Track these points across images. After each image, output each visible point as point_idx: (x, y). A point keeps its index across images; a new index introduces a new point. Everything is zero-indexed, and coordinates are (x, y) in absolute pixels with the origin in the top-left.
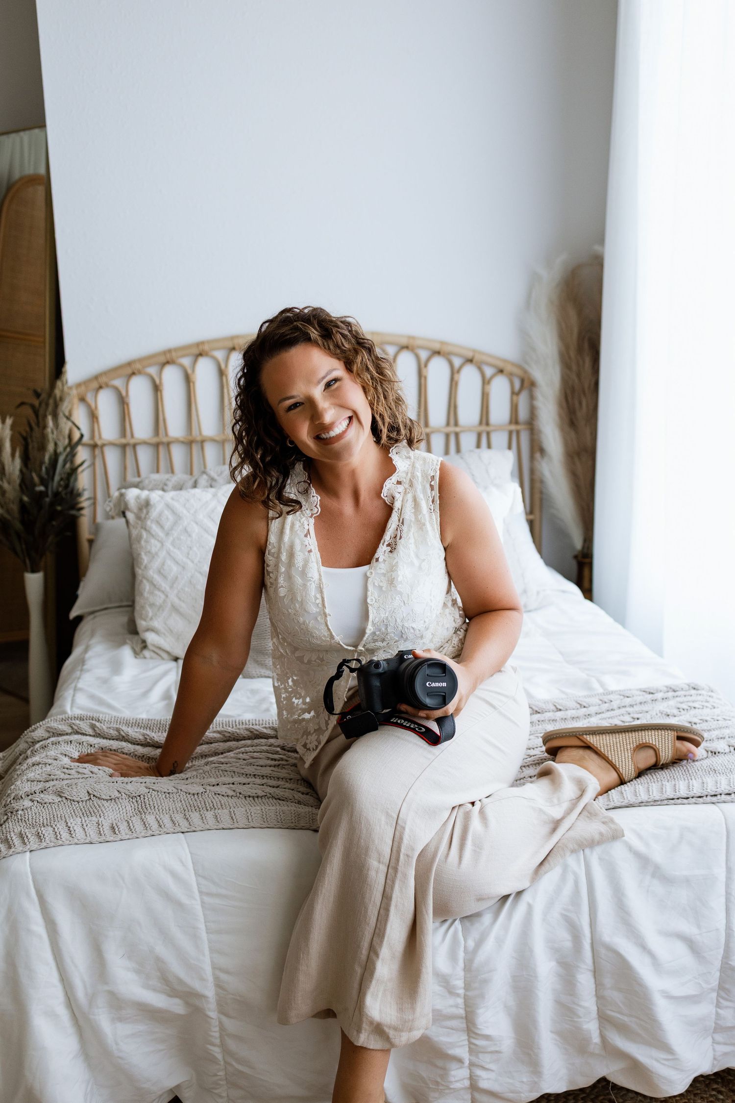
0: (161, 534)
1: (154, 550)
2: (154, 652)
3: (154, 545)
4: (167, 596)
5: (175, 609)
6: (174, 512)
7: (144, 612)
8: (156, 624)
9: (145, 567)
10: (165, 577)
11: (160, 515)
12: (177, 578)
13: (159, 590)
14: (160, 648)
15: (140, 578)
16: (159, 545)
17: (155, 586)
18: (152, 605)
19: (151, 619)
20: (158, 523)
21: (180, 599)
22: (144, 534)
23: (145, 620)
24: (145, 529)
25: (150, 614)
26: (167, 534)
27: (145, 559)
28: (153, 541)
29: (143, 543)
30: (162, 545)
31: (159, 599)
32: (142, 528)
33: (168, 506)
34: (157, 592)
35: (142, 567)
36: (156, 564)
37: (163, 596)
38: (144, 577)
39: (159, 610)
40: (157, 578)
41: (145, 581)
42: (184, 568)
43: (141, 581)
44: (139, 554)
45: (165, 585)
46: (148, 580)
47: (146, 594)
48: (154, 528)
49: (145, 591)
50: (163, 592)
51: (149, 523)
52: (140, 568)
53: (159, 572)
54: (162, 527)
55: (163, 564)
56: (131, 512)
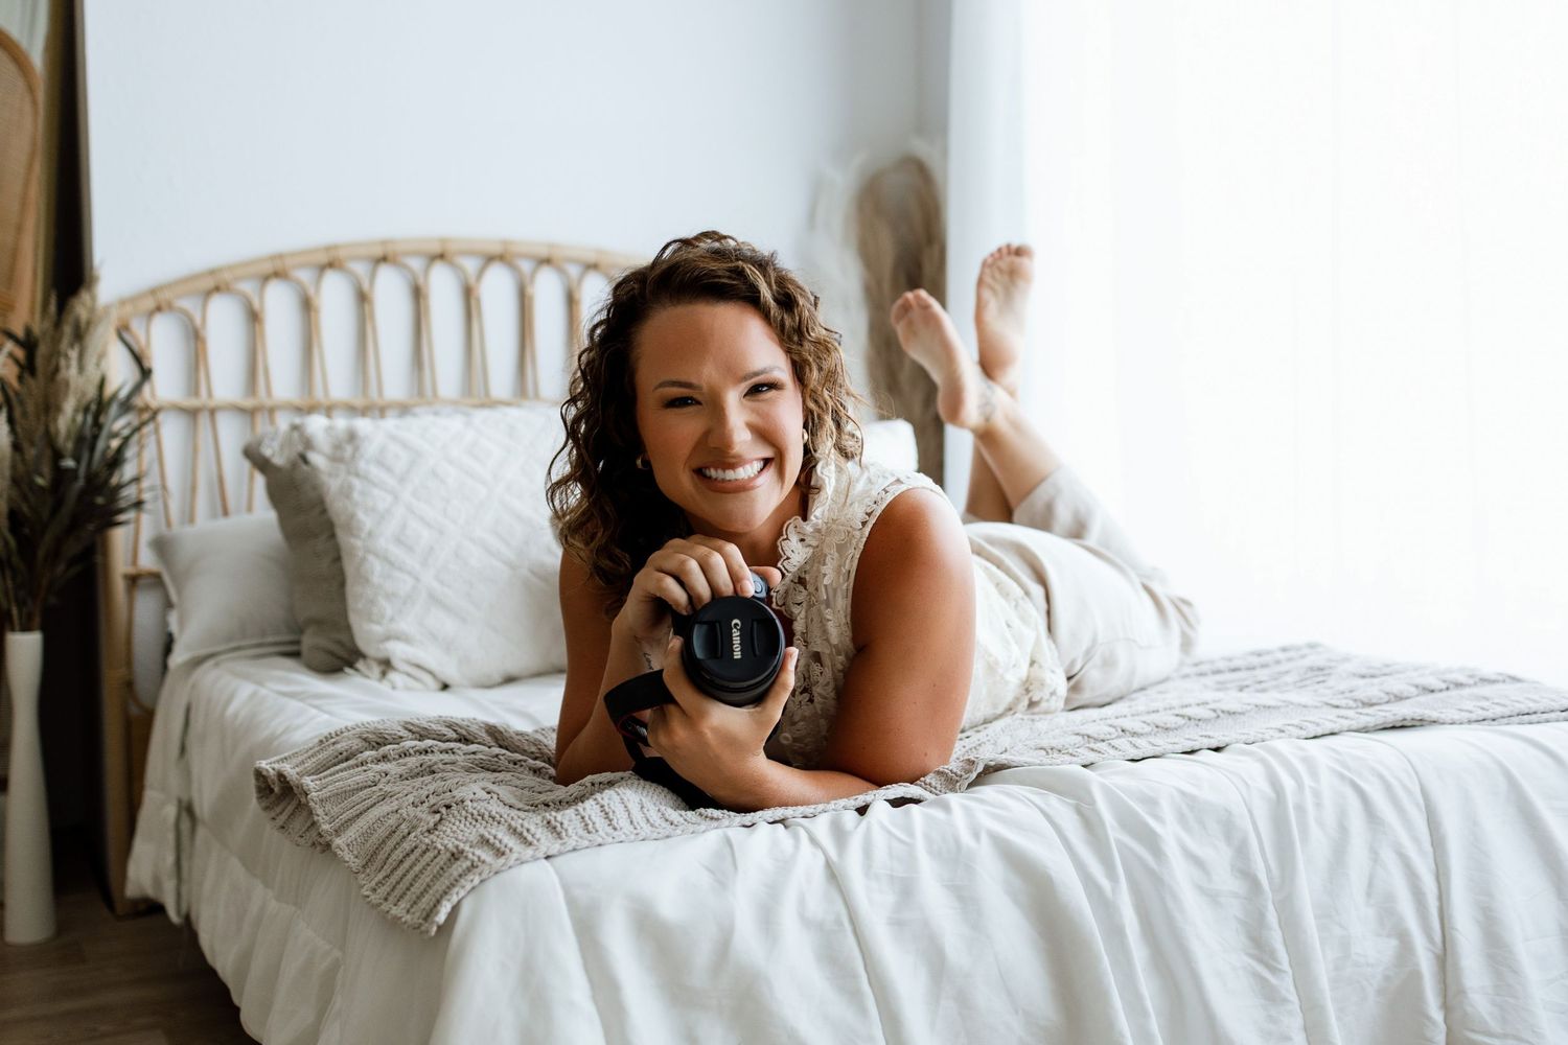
0: (391, 482)
1: (381, 506)
2: (409, 675)
3: (382, 500)
4: (417, 579)
5: (434, 600)
6: (405, 445)
7: (375, 610)
8: (405, 625)
9: (370, 534)
10: (410, 549)
11: (383, 450)
12: (432, 548)
13: (400, 569)
14: (418, 666)
15: (360, 554)
16: (389, 498)
17: (391, 564)
18: (390, 596)
19: (392, 619)
20: (380, 463)
21: (442, 583)
22: (357, 483)
23: (378, 623)
24: (357, 475)
25: (389, 612)
26: (402, 480)
27: (366, 521)
28: (376, 492)
29: (356, 496)
30: (396, 498)
31: (404, 584)
32: (349, 473)
33: (393, 438)
34: (397, 574)
35: (363, 535)
36: (390, 528)
37: (410, 581)
38: (368, 551)
39: (405, 603)
40: (396, 552)
41: (371, 558)
42: (441, 533)
43: (364, 559)
44: (352, 516)
45: (411, 562)
46: (377, 555)
47: (376, 579)
48: (375, 472)
49: (373, 573)
50: (410, 573)
51: (362, 465)
52: (357, 537)
53: (399, 541)
54: (389, 470)
55: (404, 526)
56: (320, 452)
